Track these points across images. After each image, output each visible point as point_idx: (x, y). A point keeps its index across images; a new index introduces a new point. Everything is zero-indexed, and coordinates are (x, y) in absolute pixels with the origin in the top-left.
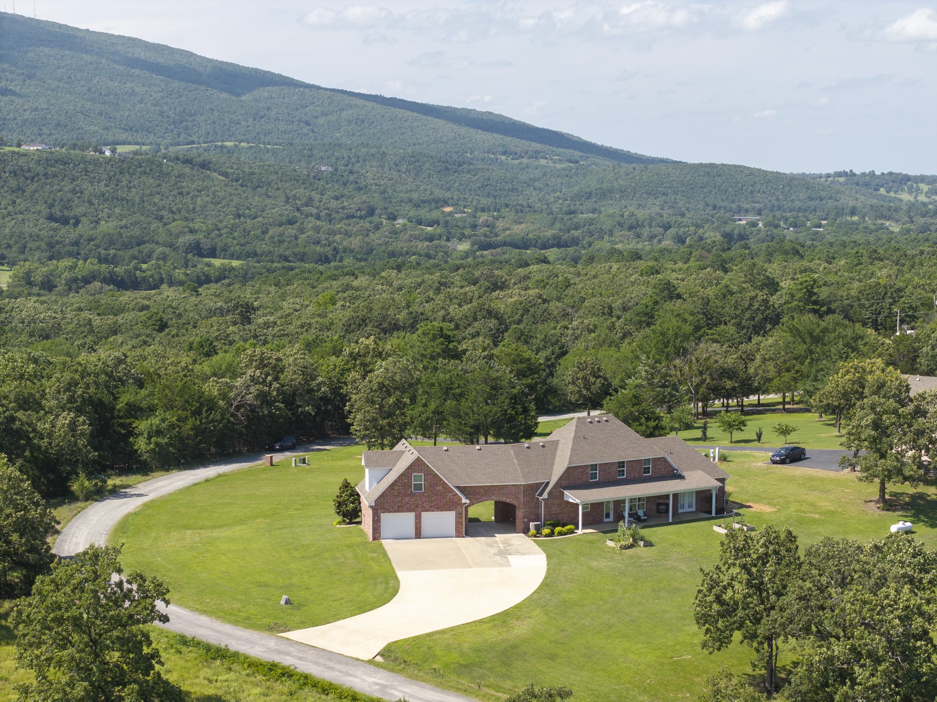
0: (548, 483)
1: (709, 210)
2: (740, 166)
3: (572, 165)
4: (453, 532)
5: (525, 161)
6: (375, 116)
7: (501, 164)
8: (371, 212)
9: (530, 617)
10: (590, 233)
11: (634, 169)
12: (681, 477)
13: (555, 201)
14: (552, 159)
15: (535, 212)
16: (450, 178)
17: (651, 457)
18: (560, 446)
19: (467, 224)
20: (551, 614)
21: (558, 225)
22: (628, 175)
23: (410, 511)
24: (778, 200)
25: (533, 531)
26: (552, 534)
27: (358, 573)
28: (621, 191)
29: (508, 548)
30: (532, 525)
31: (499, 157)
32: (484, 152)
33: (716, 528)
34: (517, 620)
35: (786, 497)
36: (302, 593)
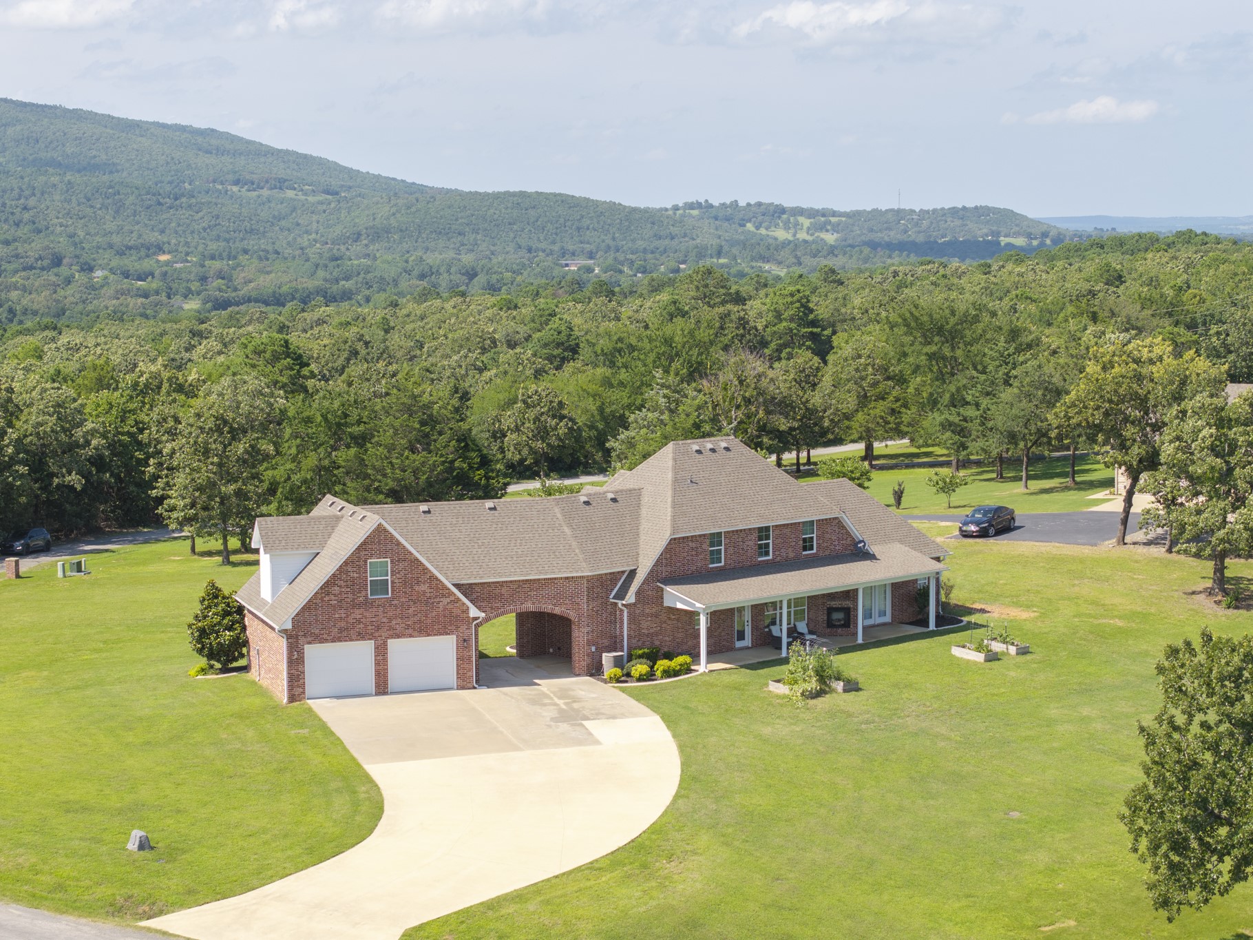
0: (632, 573)
1: (523, 253)
2: (560, 195)
3: (330, 197)
4: (452, 679)
5: (265, 192)
6: (54, 134)
7: (232, 197)
8: (57, 261)
9: (694, 853)
10: (367, 283)
11: (417, 201)
12: (869, 556)
13: (311, 246)
14: (302, 190)
15: (286, 259)
16: (164, 217)
17: (815, 518)
18: (645, 499)
19: (192, 277)
20: (736, 843)
21: (321, 273)
22: (409, 208)
23: (363, 638)
24: (614, 239)
25: (609, 670)
26: (650, 676)
27: (280, 771)
28: (401, 231)
29: (576, 706)
30: (607, 658)
31: (229, 187)
32: (208, 182)
33: (957, 652)
34: (670, 858)
35: (1038, 592)
36: (169, 821)
